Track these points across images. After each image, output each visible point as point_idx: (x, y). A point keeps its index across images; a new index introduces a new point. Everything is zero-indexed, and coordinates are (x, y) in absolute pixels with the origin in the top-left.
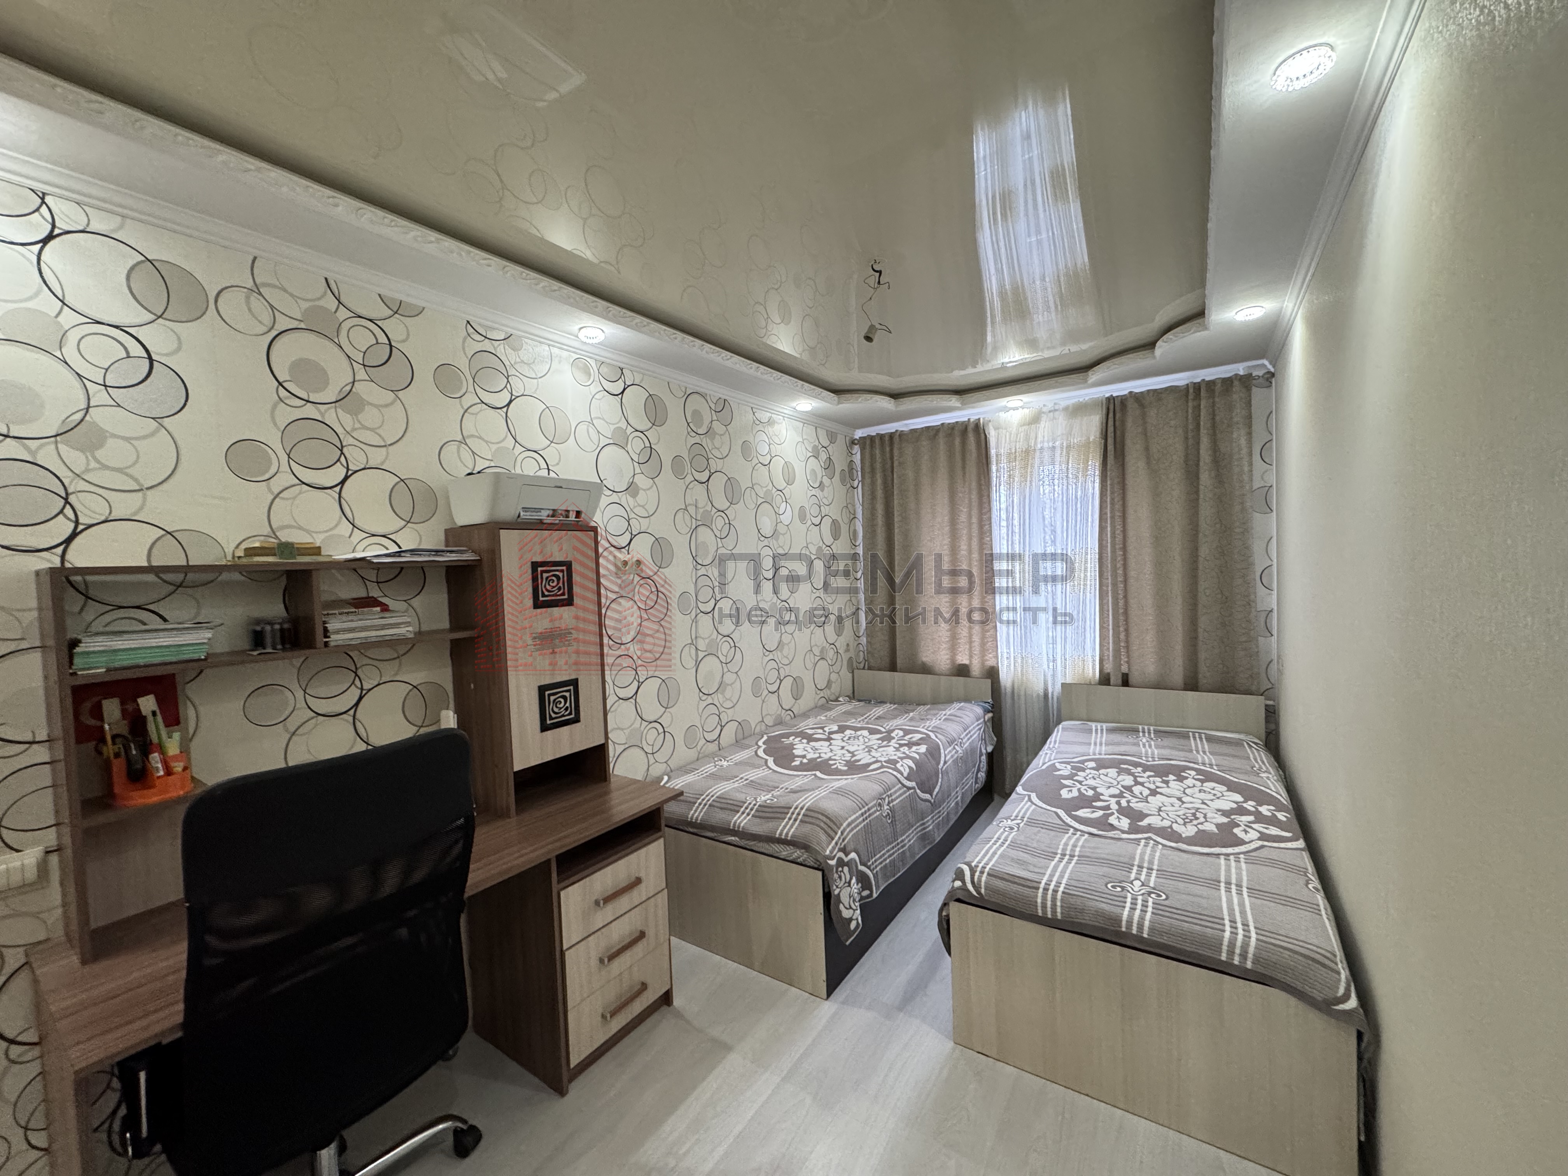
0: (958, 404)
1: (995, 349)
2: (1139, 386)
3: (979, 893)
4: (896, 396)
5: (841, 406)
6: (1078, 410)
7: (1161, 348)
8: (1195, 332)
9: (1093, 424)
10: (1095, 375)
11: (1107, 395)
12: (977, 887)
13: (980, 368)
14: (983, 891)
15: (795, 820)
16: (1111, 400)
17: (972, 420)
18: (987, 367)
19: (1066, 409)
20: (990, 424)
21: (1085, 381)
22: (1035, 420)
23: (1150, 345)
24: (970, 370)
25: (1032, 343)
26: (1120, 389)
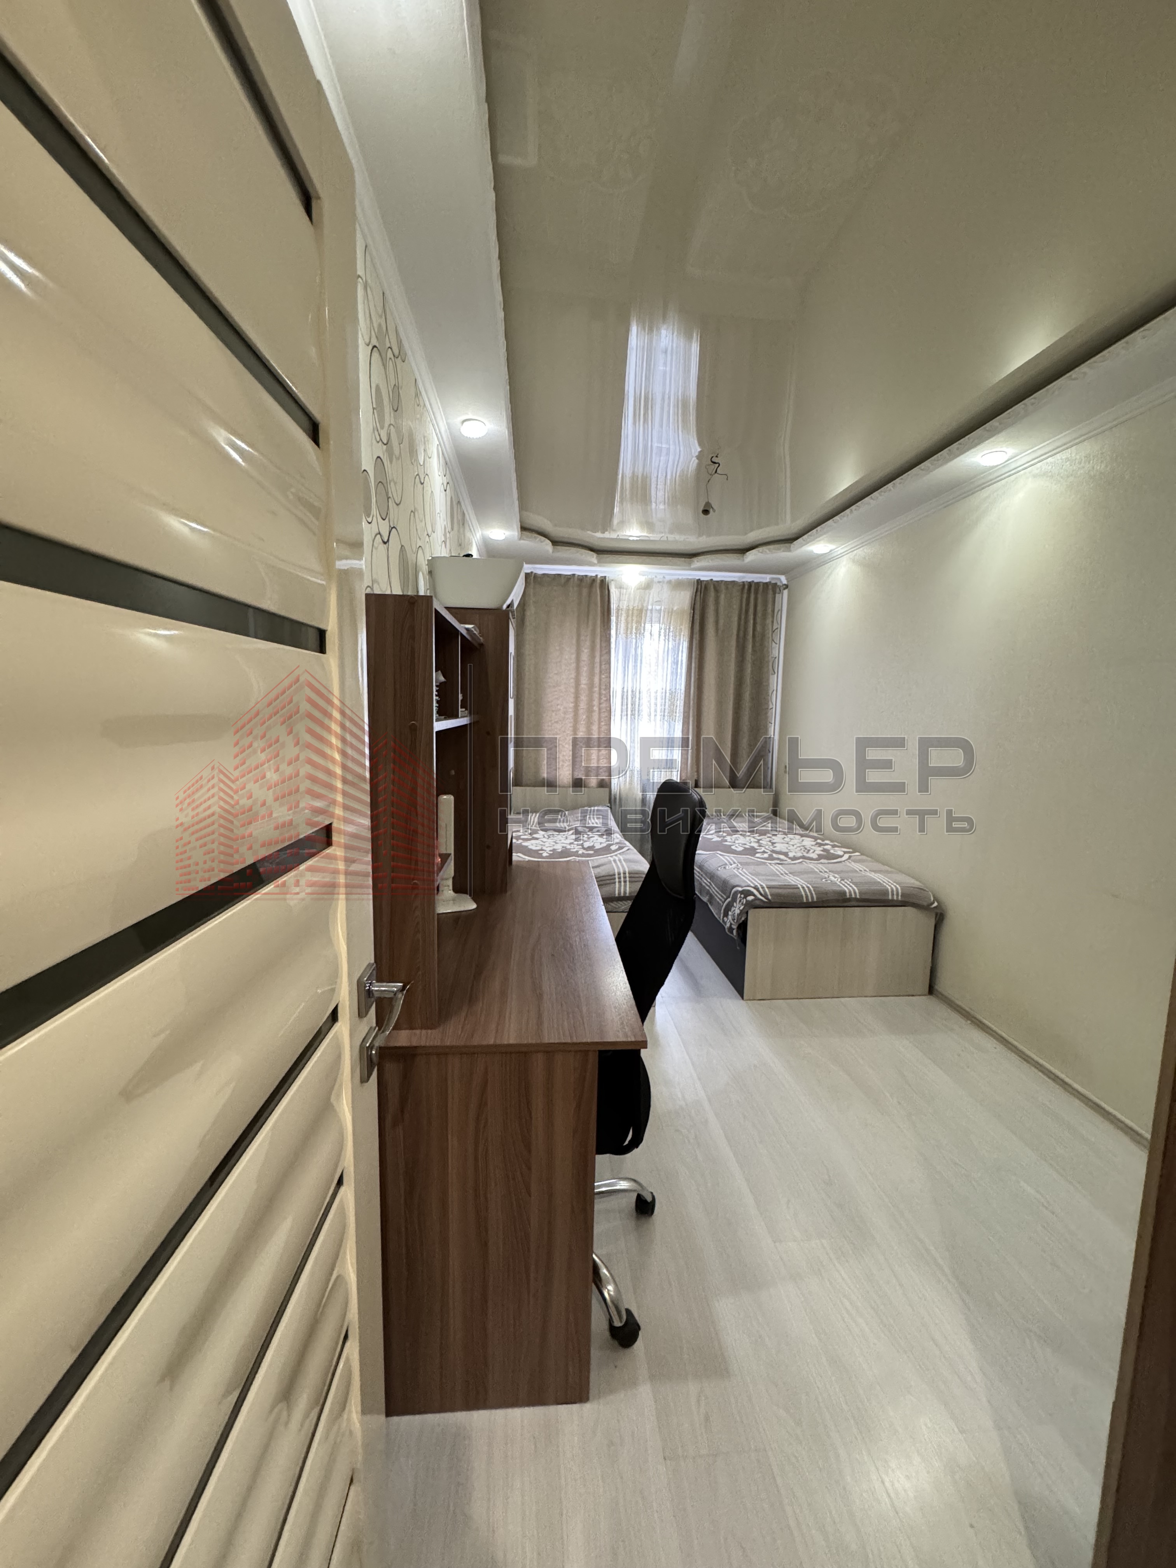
0: (595, 561)
1: (622, 523)
2: (717, 576)
3: (767, 898)
4: (555, 543)
5: (522, 541)
6: (678, 585)
7: (751, 557)
8: (783, 551)
9: (684, 599)
10: (697, 562)
11: (697, 578)
12: (765, 896)
13: (607, 535)
14: (770, 897)
15: (625, 882)
16: (699, 582)
17: (599, 577)
18: (614, 535)
19: (670, 582)
20: (612, 582)
21: (690, 564)
22: (648, 586)
23: (743, 551)
24: (599, 535)
25: (648, 525)
26: (705, 576)
